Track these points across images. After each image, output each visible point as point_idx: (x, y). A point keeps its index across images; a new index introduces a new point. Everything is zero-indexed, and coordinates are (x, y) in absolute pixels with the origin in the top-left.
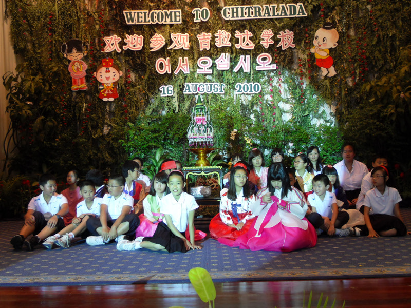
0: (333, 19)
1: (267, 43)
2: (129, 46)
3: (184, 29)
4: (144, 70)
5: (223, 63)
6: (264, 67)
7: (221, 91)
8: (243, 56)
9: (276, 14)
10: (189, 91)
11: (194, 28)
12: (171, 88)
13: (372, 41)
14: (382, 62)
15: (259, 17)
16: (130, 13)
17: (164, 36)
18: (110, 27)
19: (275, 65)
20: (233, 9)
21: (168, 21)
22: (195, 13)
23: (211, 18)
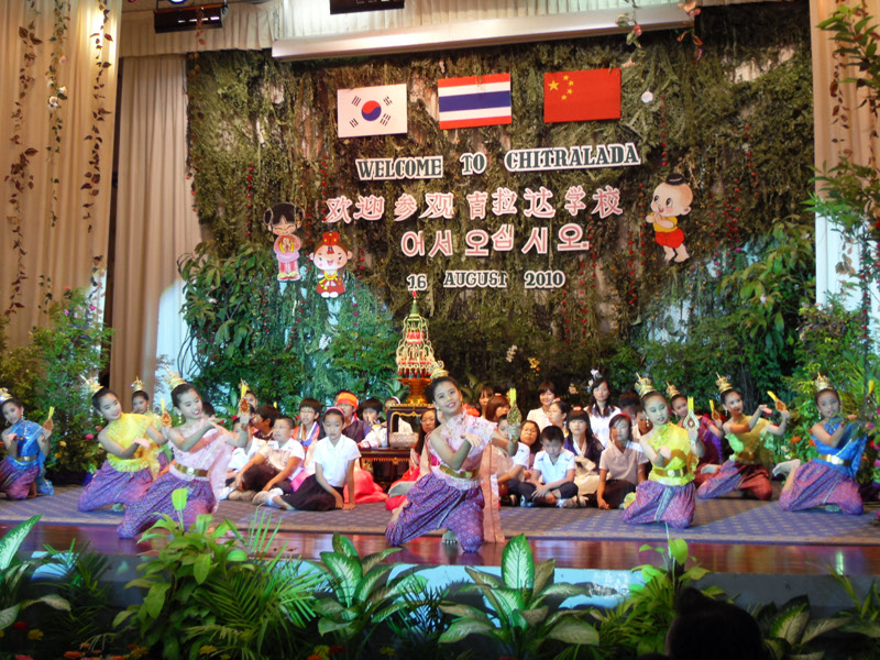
0: (685, 168)
1: (575, 207)
2: (363, 214)
3: (447, 185)
4: (385, 251)
5: (504, 239)
6: (570, 246)
7: (502, 283)
8: (537, 229)
9: (590, 161)
10: (452, 283)
11: (462, 185)
12: (423, 277)
13: (749, 203)
14: (765, 238)
15: (563, 167)
16: (366, 163)
17: (415, 197)
18: (337, 185)
19: (587, 243)
20: (522, 154)
21: (422, 175)
22: (464, 160)
23: (488, 168)
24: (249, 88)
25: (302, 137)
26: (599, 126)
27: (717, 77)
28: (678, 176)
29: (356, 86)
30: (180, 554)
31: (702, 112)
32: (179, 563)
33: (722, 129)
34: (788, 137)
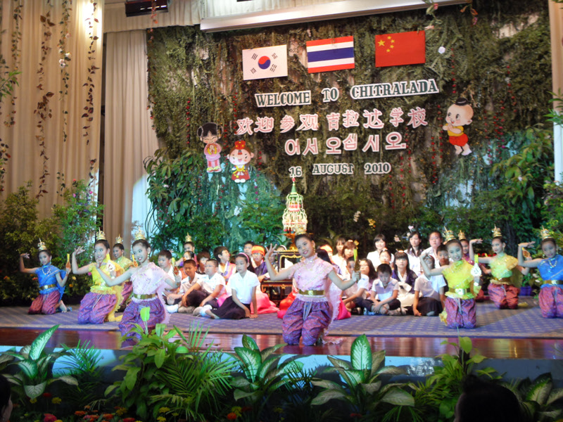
0: (468, 94)
1: (396, 121)
2: (260, 129)
3: (313, 109)
4: (275, 152)
5: (351, 143)
6: (394, 147)
7: (350, 171)
8: (372, 136)
9: (406, 91)
10: (318, 172)
11: (323, 109)
12: (300, 168)
13: (510, 116)
14: (521, 139)
15: (388, 96)
16: (261, 96)
17: (293, 117)
18: (244, 110)
19: (405, 144)
20: (361, 88)
21: (298, 103)
22: (324, 93)
23: (339, 98)
24: (187, 50)
25: (221, 80)
26: (411, 69)
27: (488, 34)
28: (463, 99)
29: (254, 47)
30: (146, 349)
31: (479, 58)
32: (145, 355)
33: (492, 69)
34: (535, 73)
